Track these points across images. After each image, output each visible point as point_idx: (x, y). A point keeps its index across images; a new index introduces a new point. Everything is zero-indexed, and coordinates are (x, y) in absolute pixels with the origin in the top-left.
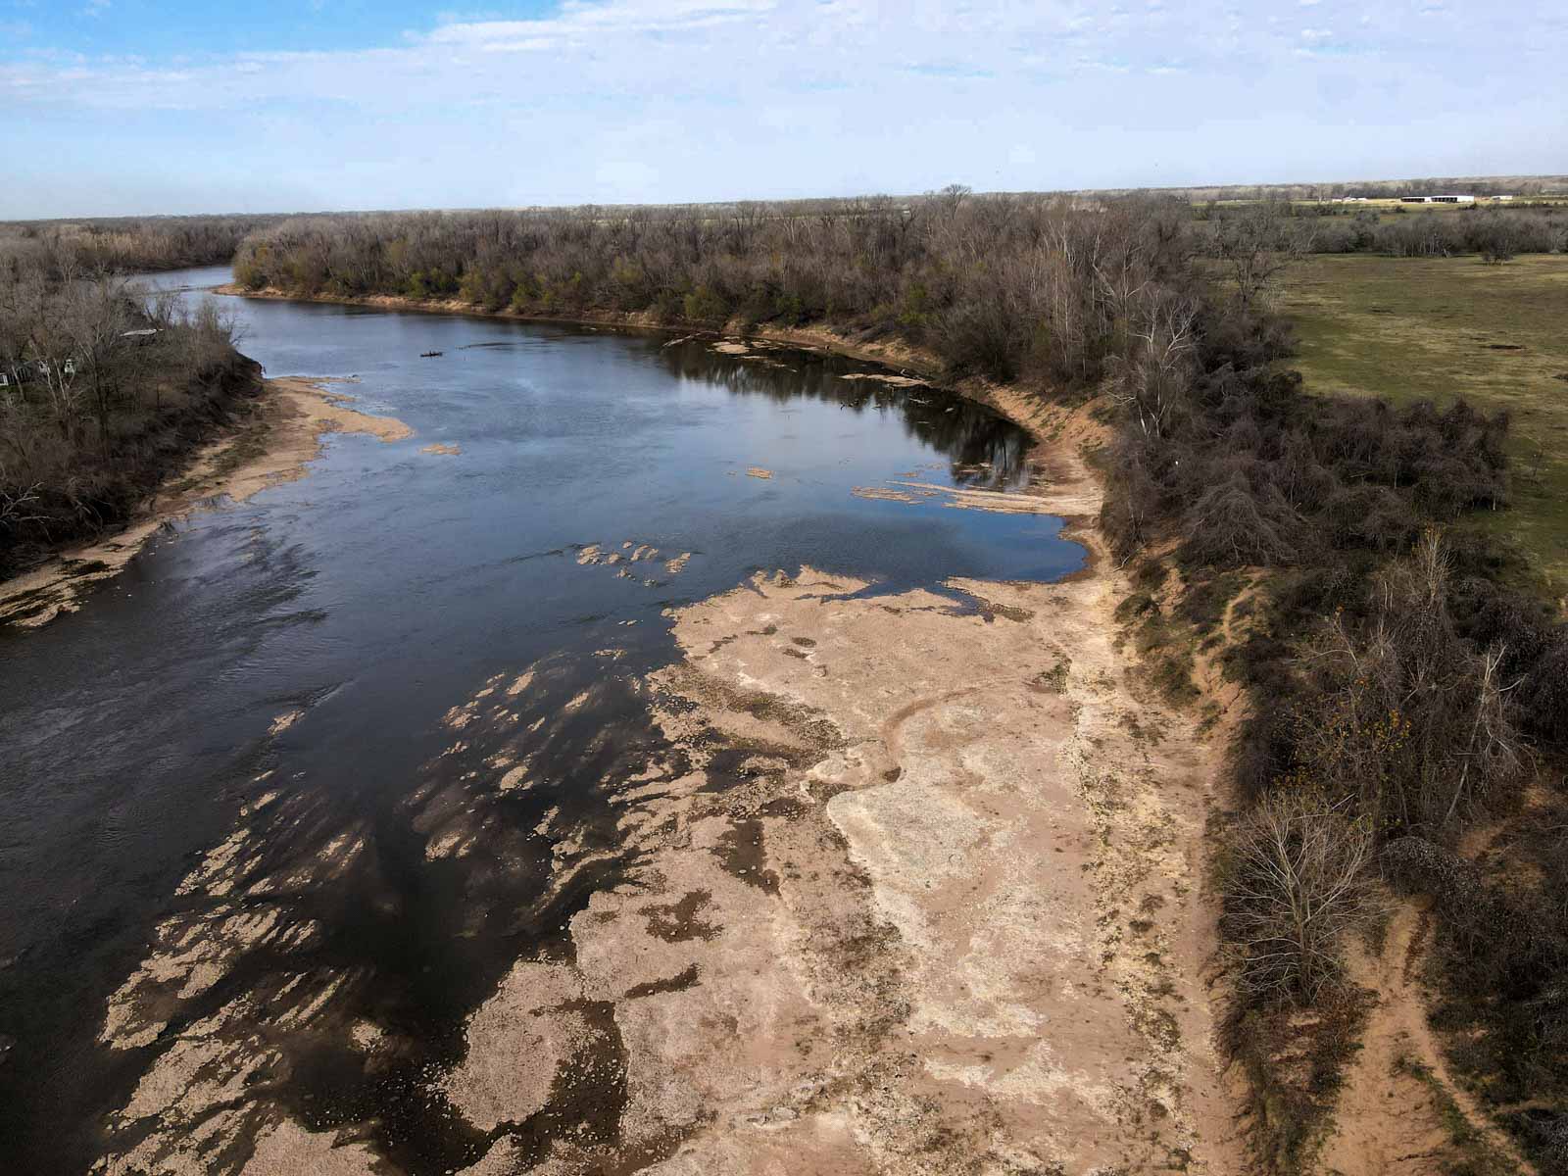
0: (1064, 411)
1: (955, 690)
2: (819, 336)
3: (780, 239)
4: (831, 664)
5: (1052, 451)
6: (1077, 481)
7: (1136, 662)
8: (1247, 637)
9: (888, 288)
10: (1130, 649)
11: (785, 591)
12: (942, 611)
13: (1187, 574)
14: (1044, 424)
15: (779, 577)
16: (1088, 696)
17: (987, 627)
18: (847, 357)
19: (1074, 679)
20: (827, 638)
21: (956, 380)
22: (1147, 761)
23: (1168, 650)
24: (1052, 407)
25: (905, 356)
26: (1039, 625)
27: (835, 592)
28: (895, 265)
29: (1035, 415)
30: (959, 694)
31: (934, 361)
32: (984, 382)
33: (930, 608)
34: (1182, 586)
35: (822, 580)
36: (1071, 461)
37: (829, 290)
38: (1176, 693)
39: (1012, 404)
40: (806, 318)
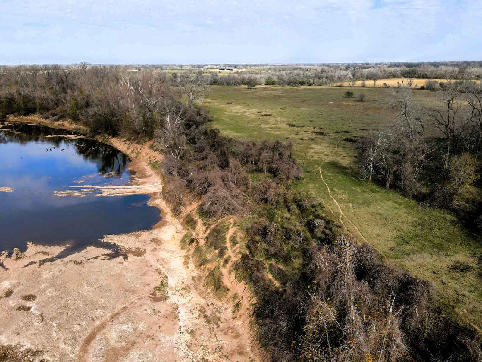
0: (139, 146)
1: (115, 312)
2: (35, 119)
3: (13, 80)
4: (46, 311)
5: (137, 163)
6: (150, 176)
7: (196, 273)
8: (240, 256)
9: (63, 100)
10: (191, 265)
11: (19, 262)
12: (103, 257)
13: (205, 221)
14: (132, 152)
15: (15, 253)
16: (180, 299)
17: (126, 263)
18: (48, 127)
19: (171, 288)
20: (43, 291)
21: (95, 136)
22: (218, 341)
23: (209, 265)
24: (134, 145)
25: (73, 126)
26: (149, 257)
27: (47, 257)
28: (64, 91)
29: (128, 148)
30: (118, 314)
31: (85, 128)
32: (106, 136)
33: (97, 257)
34: (204, 228)
35: (39, 250)
36: (146, 167)
37: (37, 101)
38: (218, 291)
39: (118, 143)
40: (29, 111)
